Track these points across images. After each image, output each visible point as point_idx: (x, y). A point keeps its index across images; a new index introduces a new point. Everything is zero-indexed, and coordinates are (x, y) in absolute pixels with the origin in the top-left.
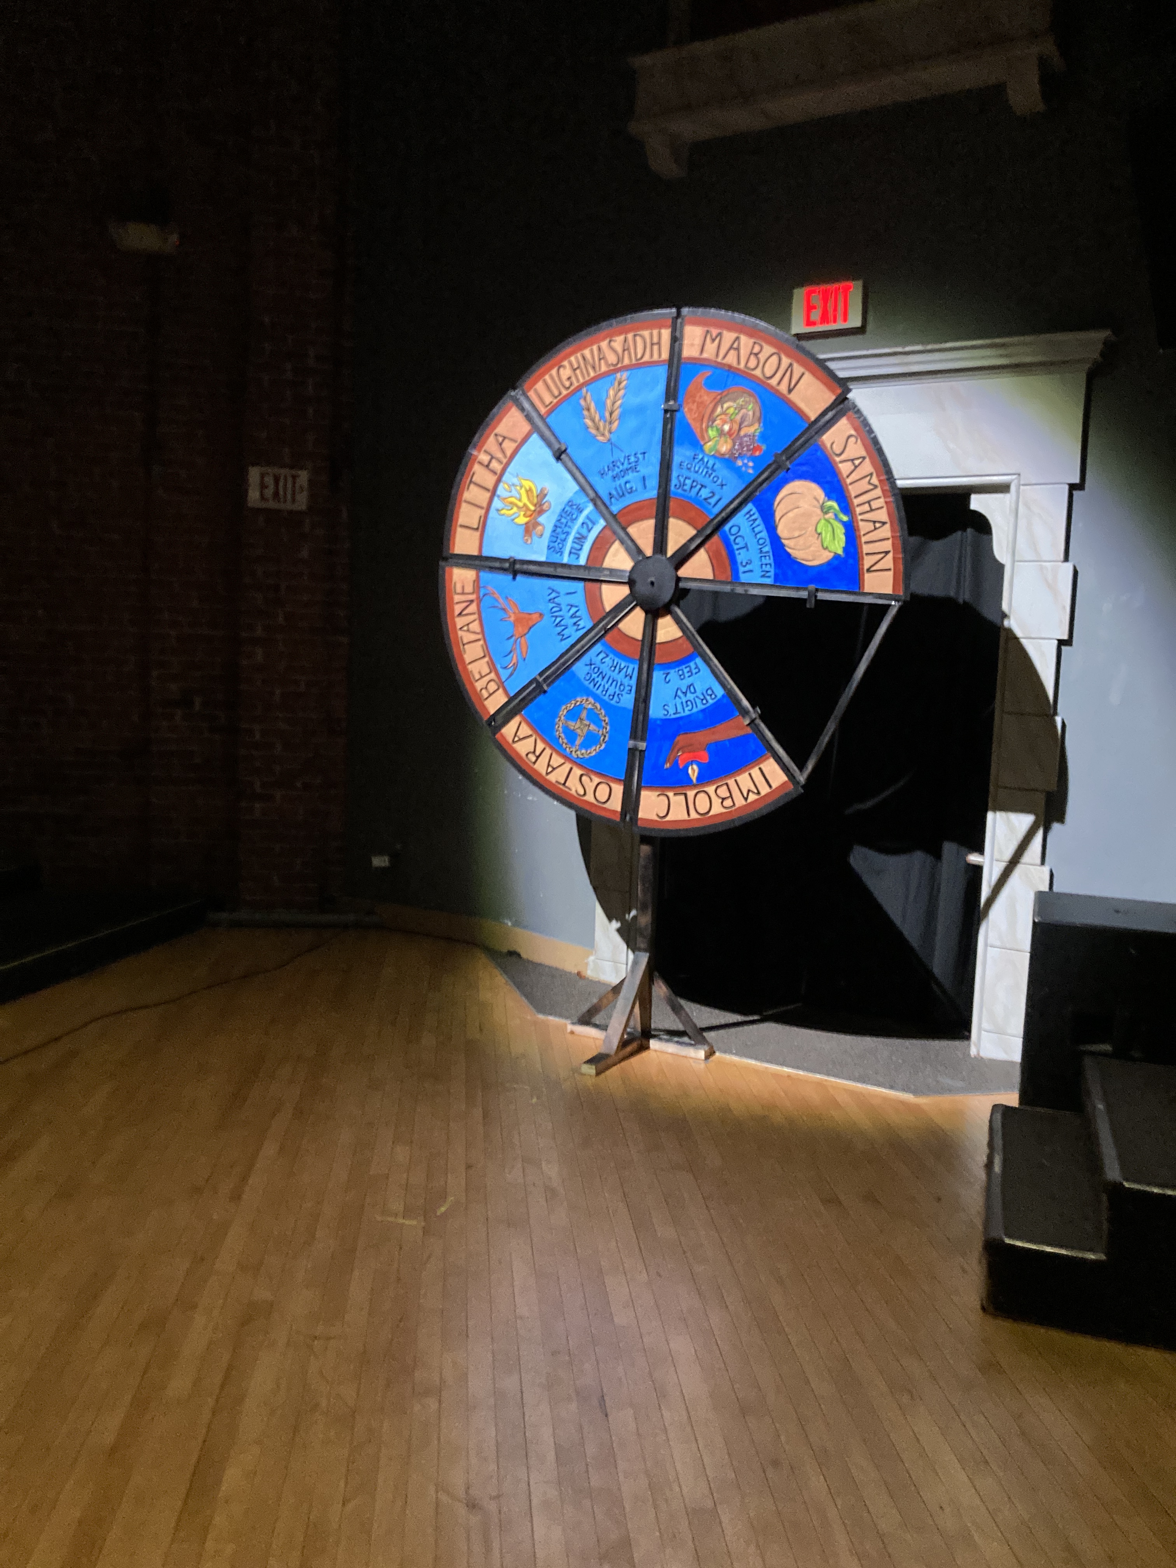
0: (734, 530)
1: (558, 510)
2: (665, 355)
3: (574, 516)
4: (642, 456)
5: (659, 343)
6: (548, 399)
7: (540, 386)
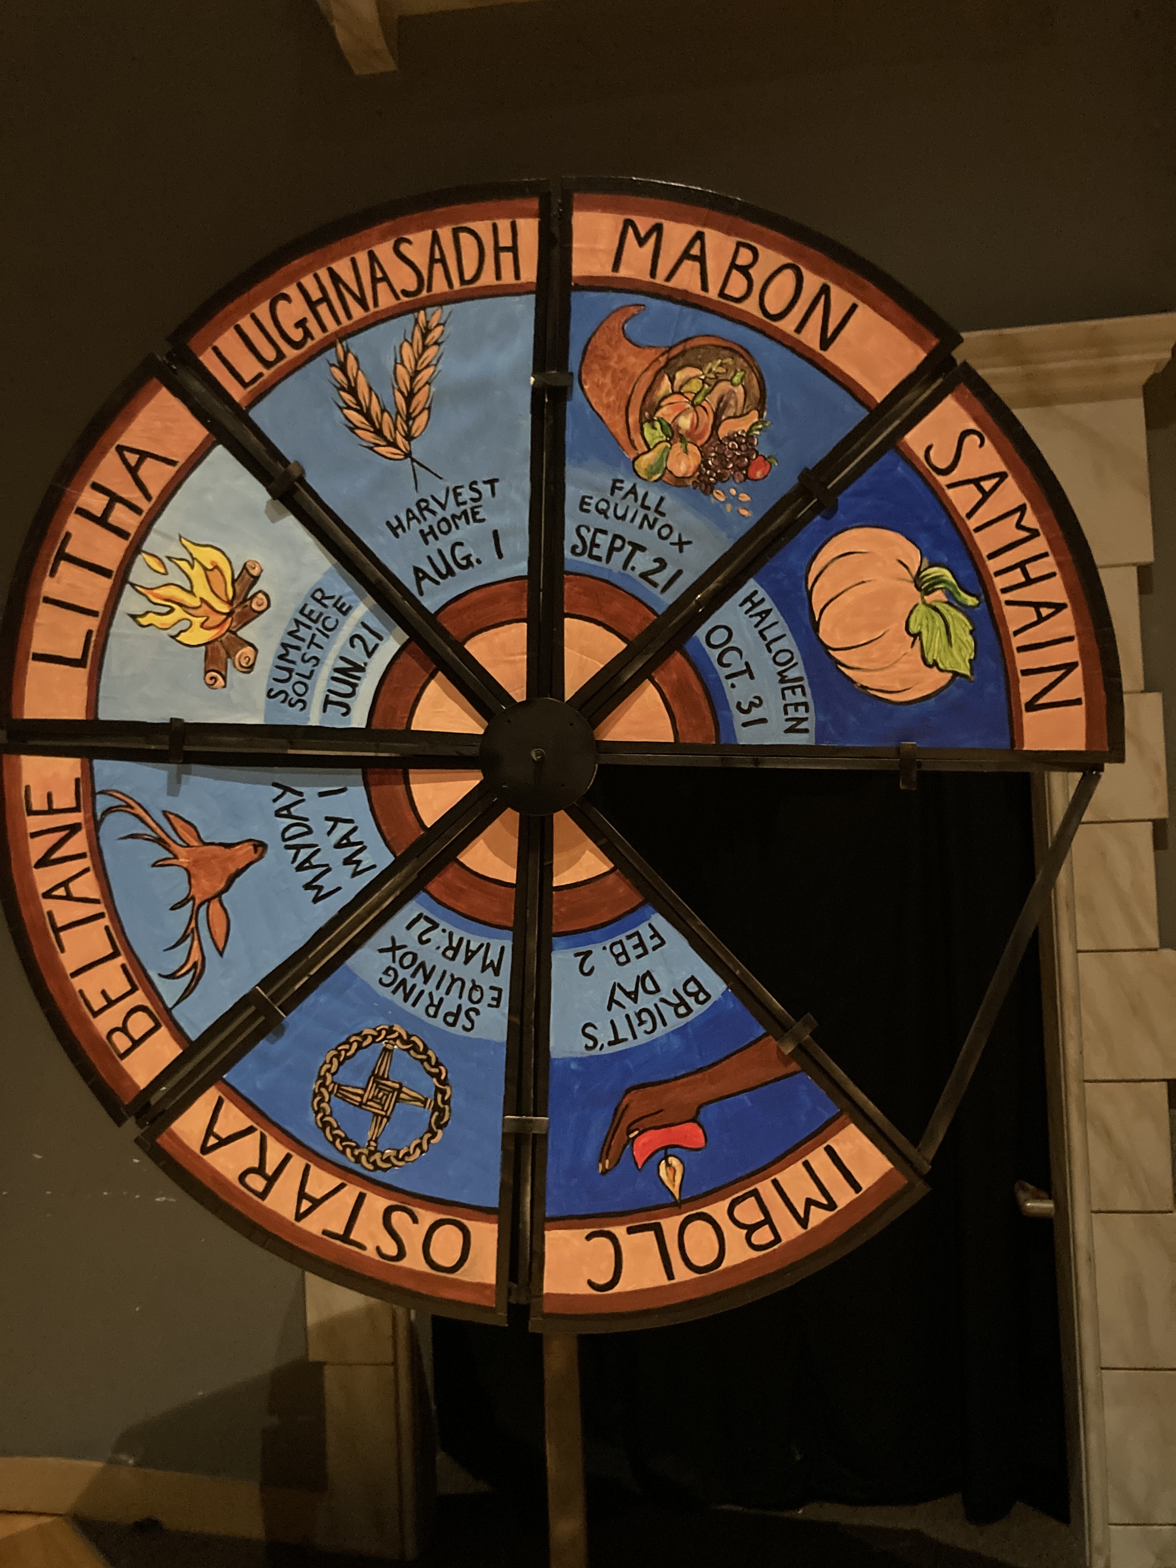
0: (719, 637)
1: (291, 610)
2: (529, 274)
3: (330, 624)
4: (488, 486)
5: (514, 249)
6: (249, 368)
7: (229, 342)
